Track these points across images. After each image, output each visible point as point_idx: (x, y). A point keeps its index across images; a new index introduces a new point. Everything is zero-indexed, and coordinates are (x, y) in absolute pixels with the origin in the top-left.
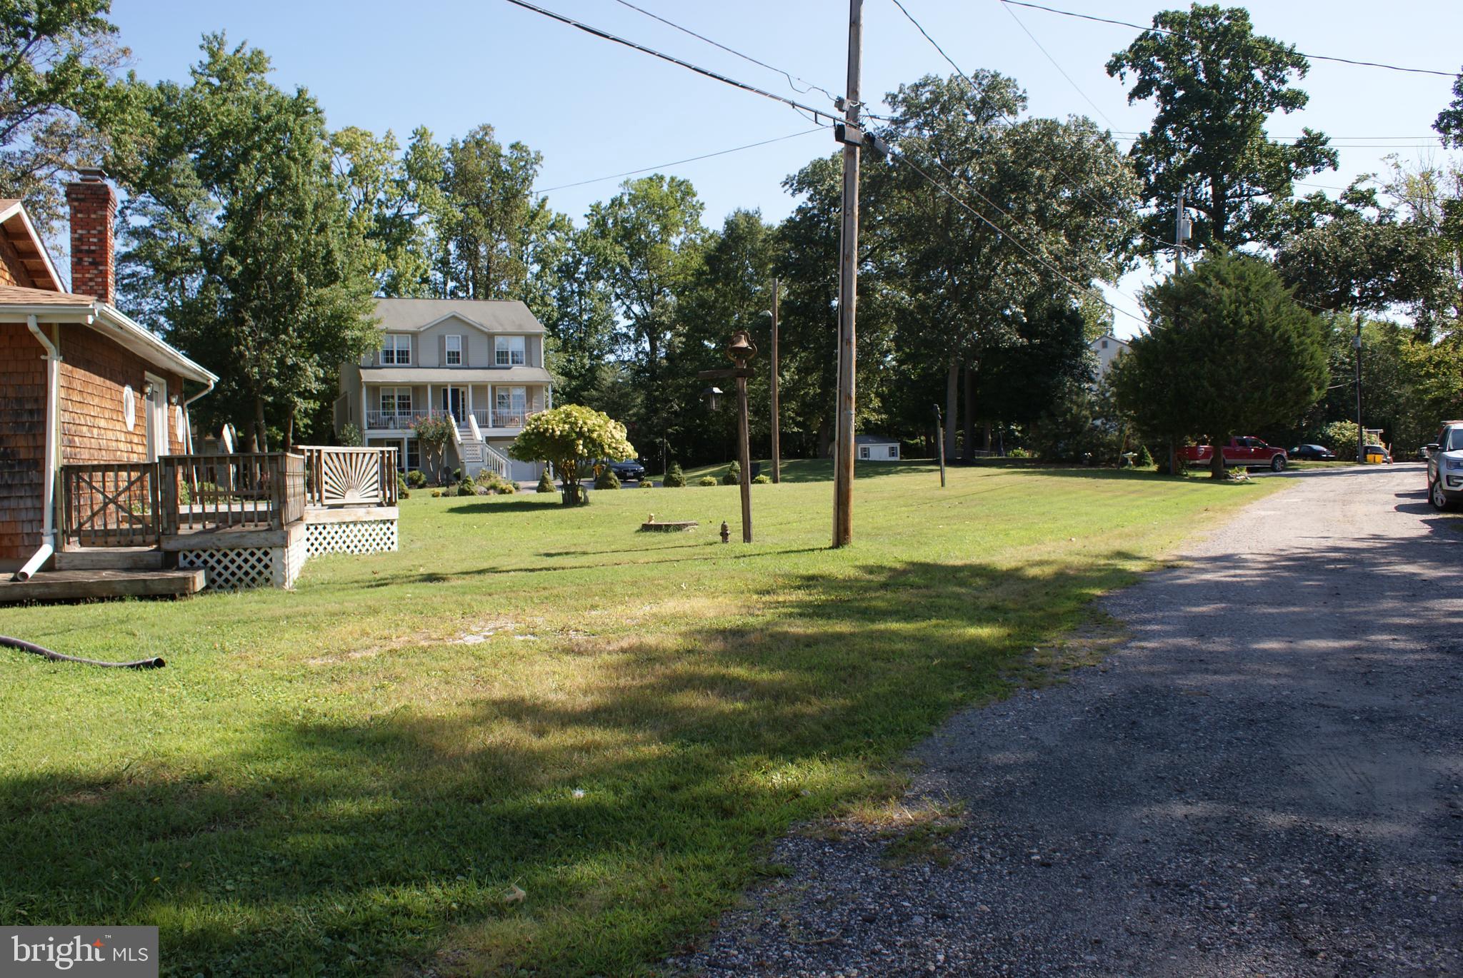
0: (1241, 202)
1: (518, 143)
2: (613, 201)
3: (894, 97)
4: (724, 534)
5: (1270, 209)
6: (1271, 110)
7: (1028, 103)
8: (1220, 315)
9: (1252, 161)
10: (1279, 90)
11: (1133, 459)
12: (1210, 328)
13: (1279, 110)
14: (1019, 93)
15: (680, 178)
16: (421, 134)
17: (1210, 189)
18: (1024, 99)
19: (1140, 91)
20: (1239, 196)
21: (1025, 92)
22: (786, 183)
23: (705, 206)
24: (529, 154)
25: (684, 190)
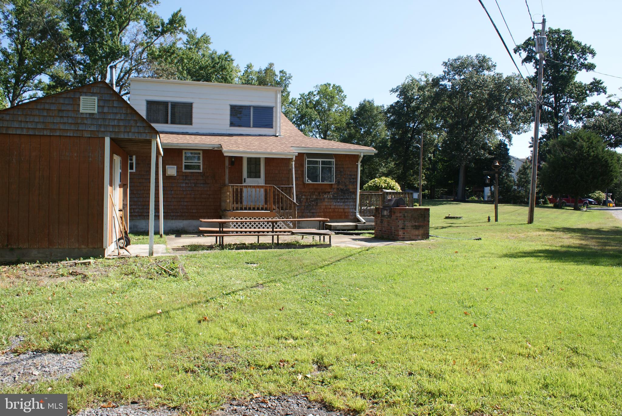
0: (565, 105)
1: (283, 71)
2: (309, 93)
3: (446, 63)
4: (489, 220)
5: (577, 108)
6: (580, 70)
7: (496, 68)
8: (583, 152)
9: (572, 89)
10: (584, 63)
11: (542, 202)
12: (579, 156)
13: (584, 70)
14: (494, 64)
15: (337, 85)
16: (249, 67)
17: (553, 99)
18: (495, 66)
19: (527, 60)
20: (565, 102)
21: (496, 63)
22: (391, 91)
23: (347, 96)
24: (286, 75)
25: (339, 90)
